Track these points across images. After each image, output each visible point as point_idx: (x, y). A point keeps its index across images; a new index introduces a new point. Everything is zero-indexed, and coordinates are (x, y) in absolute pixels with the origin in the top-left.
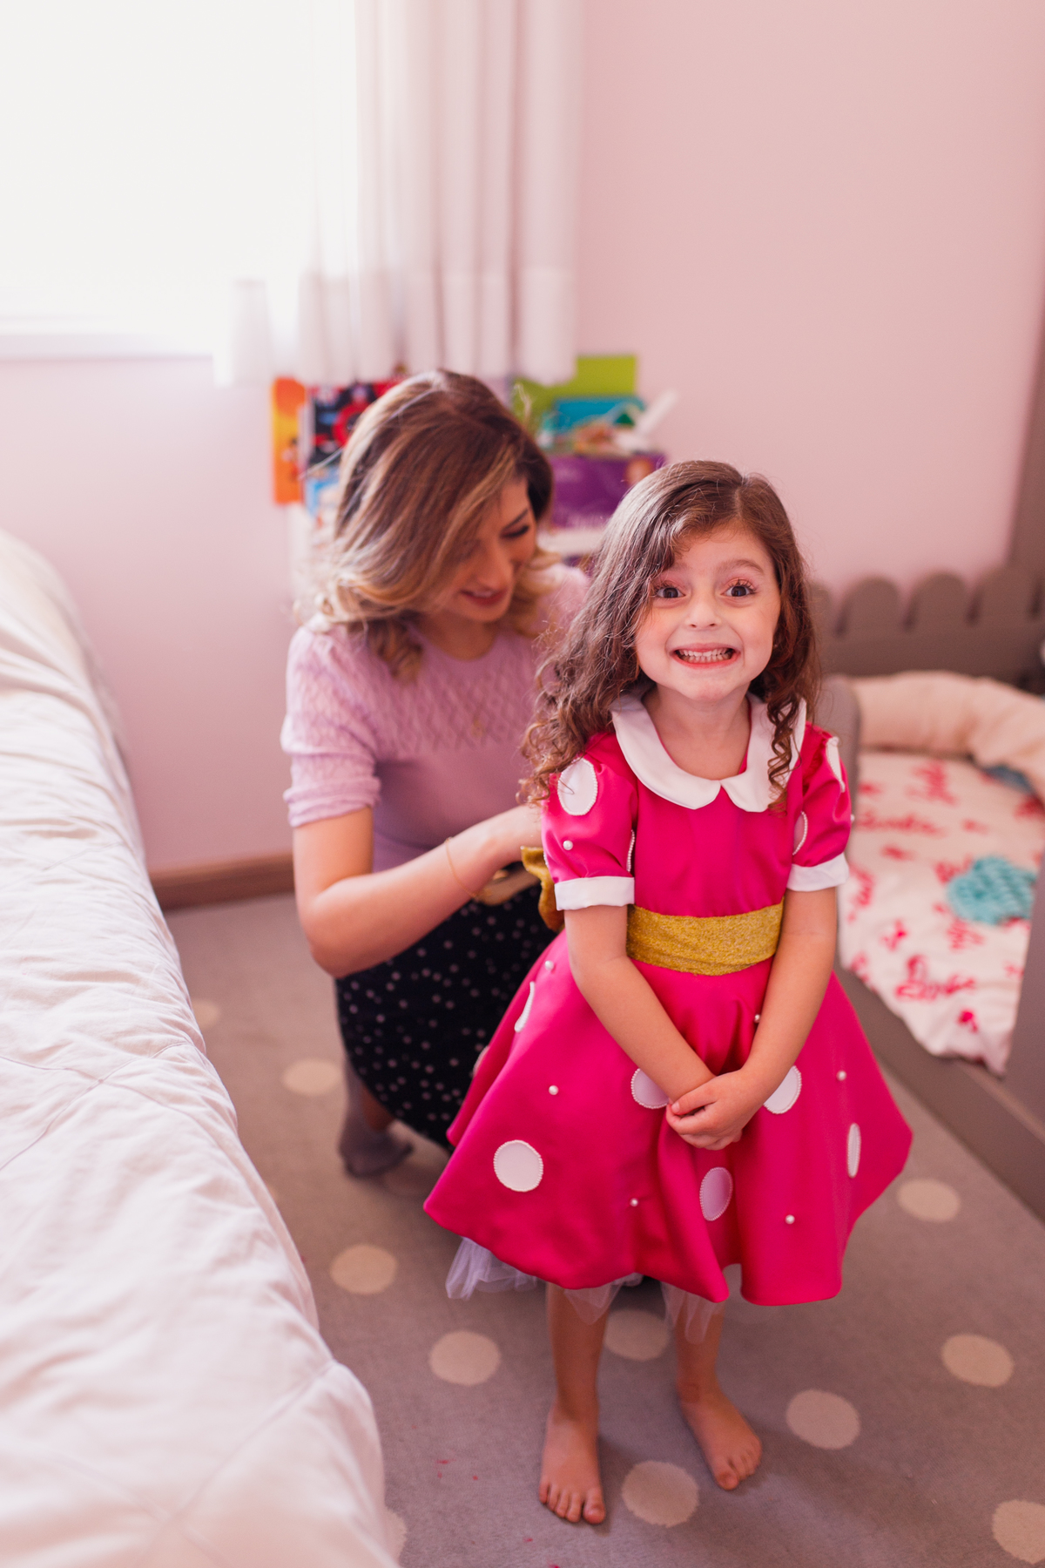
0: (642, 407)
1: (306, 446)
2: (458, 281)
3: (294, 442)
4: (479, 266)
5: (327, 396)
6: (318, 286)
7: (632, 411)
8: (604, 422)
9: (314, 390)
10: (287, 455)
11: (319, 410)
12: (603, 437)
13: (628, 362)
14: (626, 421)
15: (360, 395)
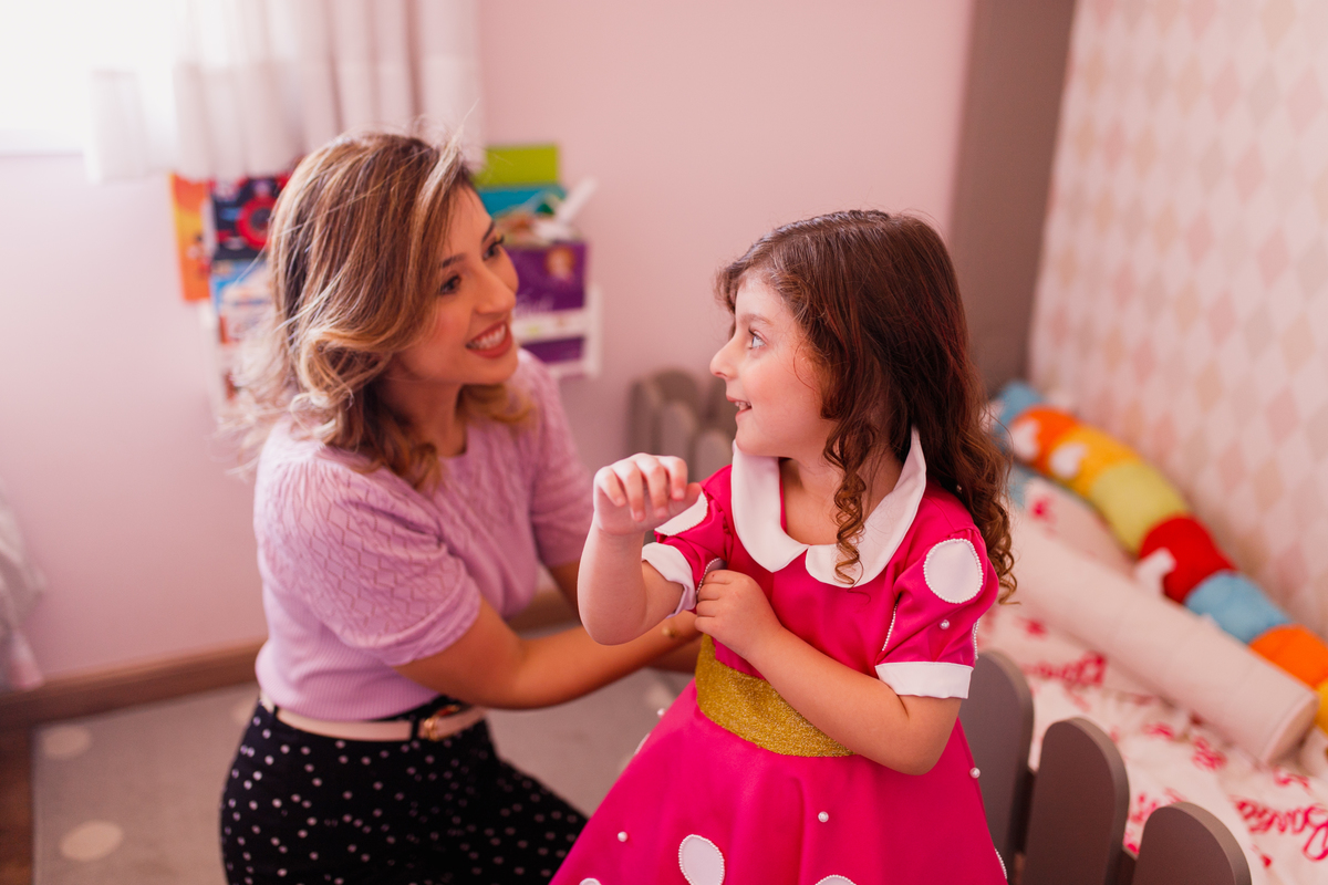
0: (562, 194)
1: (210, 243)
2: (352, 72)
3: (199, 239)
4: (373, 56)
5: (226, 190)
6: (194, 77)
7: (552, 199)
8: (524, 210)
9: (211, 185)
10: (193, 251)
11: (219, 207)
12: (524, 226)
13: (550, 152)
14: (546, 211)
15: (262, 190)
